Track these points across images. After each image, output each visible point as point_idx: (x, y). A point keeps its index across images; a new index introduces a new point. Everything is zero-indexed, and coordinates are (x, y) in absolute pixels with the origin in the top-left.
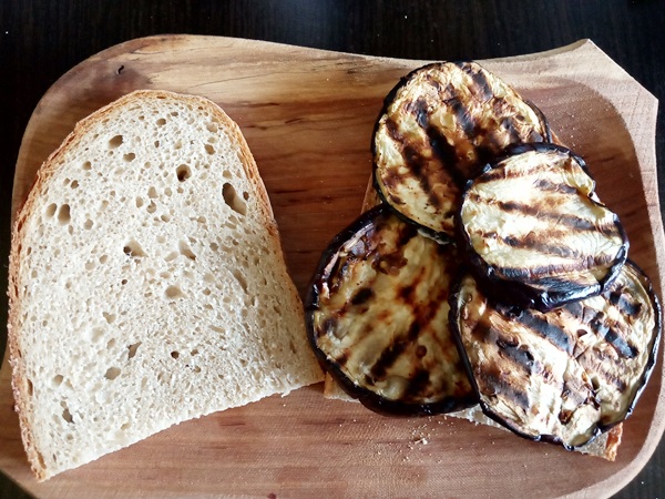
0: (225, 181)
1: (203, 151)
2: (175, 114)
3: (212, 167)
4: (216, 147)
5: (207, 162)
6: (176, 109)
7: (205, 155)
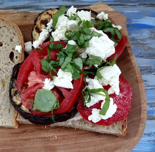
5: (9, 44)
6: (6, 25)
7: (9, 41)
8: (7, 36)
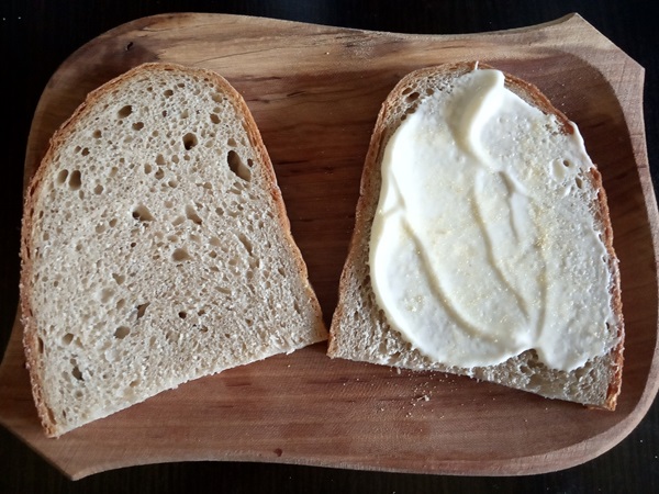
0: (230, 148)
1: (209, 120)
2: (182, 86)
3: (218, 135)
4: (221, 116)
5: (212, 131)
6: (183, 81)
7: (211, 124)
8: (198, 112)
